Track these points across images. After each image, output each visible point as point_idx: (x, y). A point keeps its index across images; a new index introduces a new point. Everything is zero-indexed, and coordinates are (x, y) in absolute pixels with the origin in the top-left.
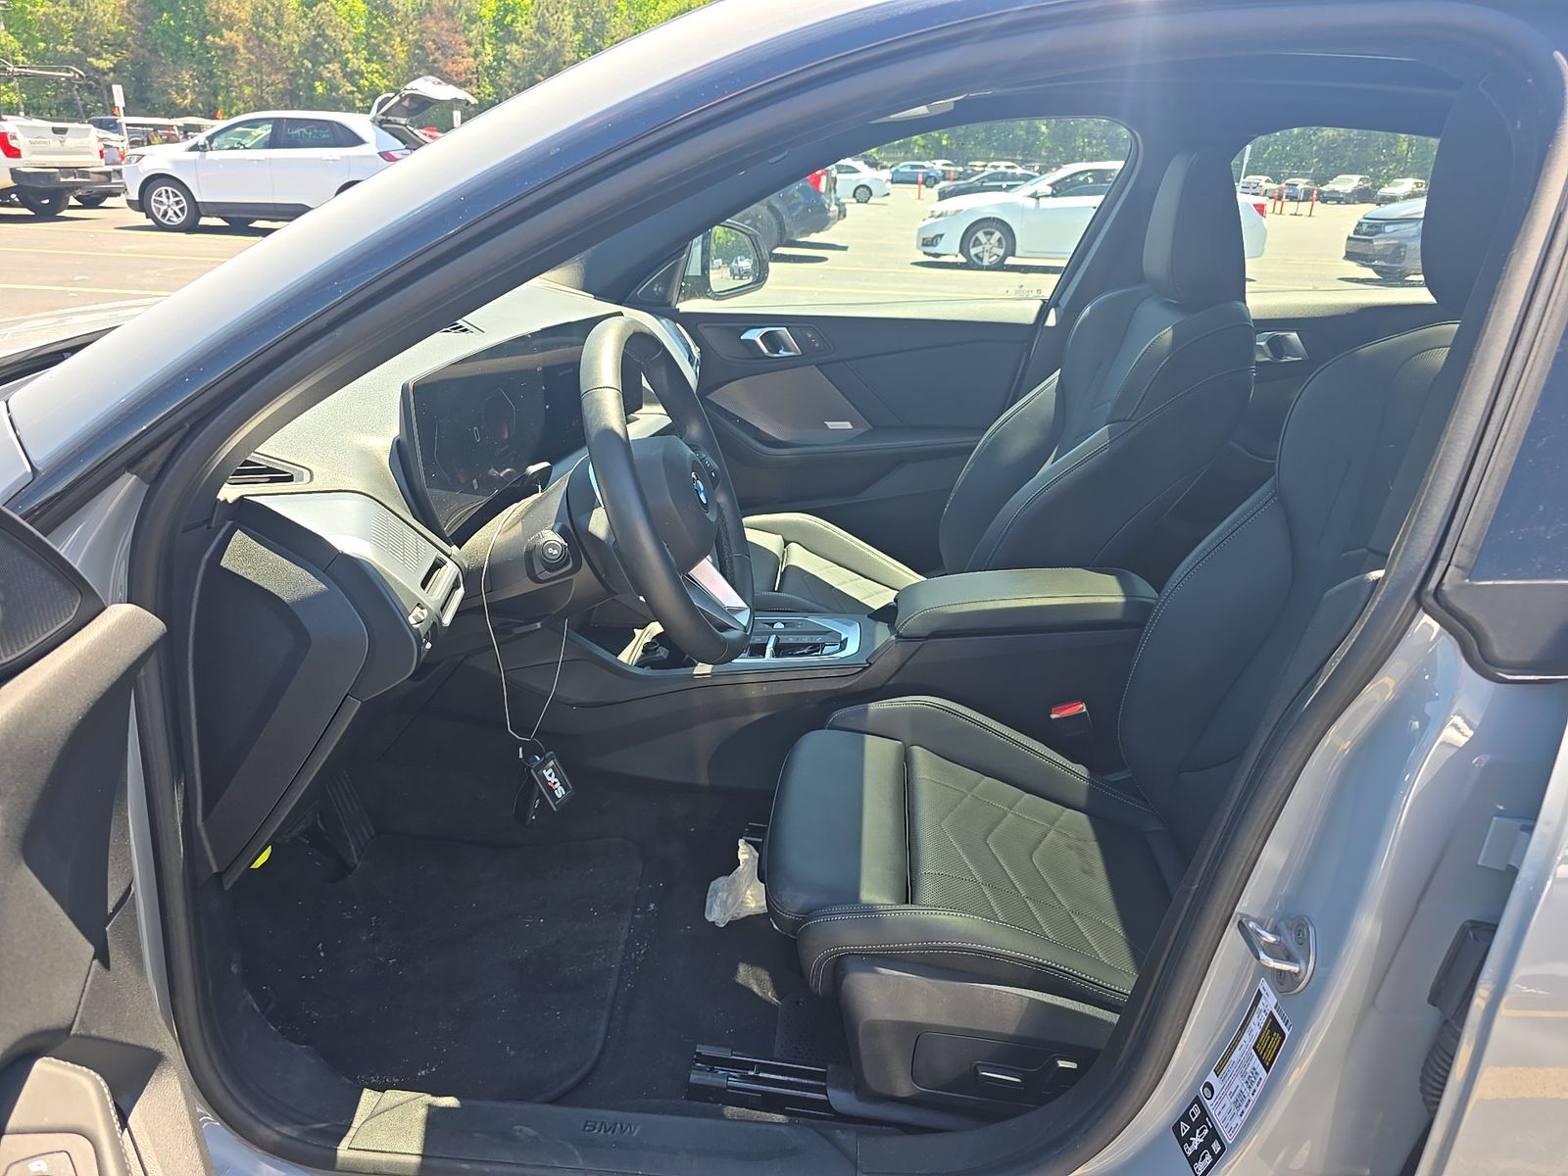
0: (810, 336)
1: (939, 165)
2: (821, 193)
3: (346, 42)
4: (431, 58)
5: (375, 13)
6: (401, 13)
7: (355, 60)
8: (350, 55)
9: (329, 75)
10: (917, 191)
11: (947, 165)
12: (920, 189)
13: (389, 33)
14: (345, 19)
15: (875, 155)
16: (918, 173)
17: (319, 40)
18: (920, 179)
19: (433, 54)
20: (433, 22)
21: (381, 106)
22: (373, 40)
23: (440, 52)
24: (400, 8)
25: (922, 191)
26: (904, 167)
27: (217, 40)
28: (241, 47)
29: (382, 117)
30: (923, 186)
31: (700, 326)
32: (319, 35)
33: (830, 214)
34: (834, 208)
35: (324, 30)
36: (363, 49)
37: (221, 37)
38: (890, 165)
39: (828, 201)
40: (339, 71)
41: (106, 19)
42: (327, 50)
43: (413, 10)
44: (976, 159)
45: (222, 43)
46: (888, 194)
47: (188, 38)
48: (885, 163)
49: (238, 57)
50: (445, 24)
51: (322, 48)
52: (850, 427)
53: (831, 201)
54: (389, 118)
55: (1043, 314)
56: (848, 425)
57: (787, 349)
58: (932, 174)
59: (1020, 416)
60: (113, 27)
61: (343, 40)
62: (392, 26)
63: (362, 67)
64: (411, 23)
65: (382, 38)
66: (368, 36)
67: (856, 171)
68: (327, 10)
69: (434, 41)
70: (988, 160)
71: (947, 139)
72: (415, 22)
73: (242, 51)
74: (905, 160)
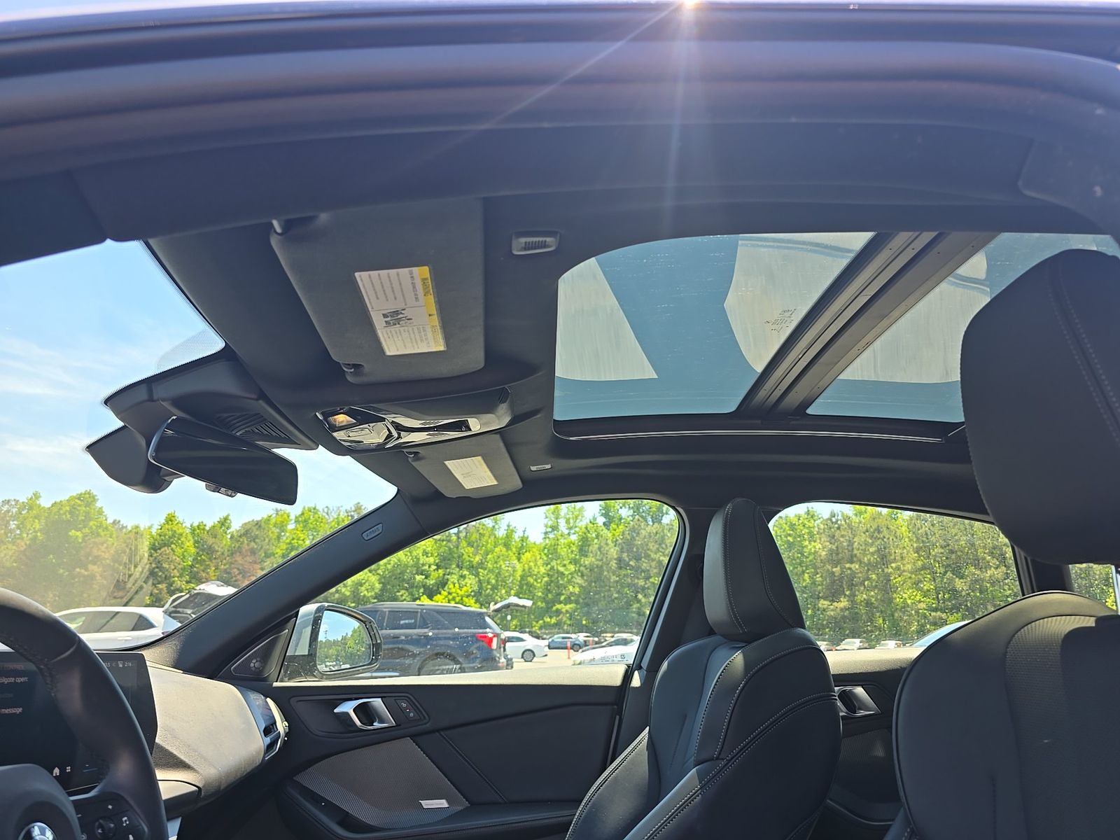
0: (404, 705)
1: (581, 637)
2: (492, 650)
3: (175, 571)
4: (234, 579)
5: (201, 553)
6: (219, 553)
7: (179, 582)
8: (176, 579)
9: (157, 592)
10: (567, 653)
11: (587, 637)
12: (569, 652)
13: (208, 565)
14: (179, 557)
15: (538, 631)
16: (566, 642)
17: (156, 570)
18: (569, 645)
19: (235, 576)
20: (241, 558)
21: (174, 601)
22: (195, 569)
23: (241, 575)
24: (219, 549)
25: (571, 654)
26: (557, 638)
27: (83, 571)
28: (98, 575)
29: (173, 609)
30: (572, 651)
31: (293, 701)
32: (157, 567)
33: (500, 665)
34: (503, 660)
35: (162, 564)
36: (187, 575)
37: (86, 570)
38: (548, 637)
39: (498, 655)
40: (165, 589)
41: (5, 559)
42: (160, 576)
43: (228, 551)
44: (606, 633)
45: (86, 573)
46: (546, 655)
47: (61, 571)
48: (545, 636)
49: (95, 582)
50: (249, 559)
51: (157, 575)
52: (446, 805)
53: (501, 655)
54: (178, 610)
55: (628, 676)
56: (443, 803)
57: (381, 721)
58: (577, 642)
59: (616, 778)
60: (8, 564)
61: (173, 570)
62: (211, 561)
63: (183, 586)
64: (225, 559)
65: (202, 568)
66: (192, 566)
67: (521, 640)
68: (168, 552)
69: (238, 569)
70: (615, 632)
71: (585, 620)
72: (228, 558)
73: (98, 578)
74: (558, 633)
